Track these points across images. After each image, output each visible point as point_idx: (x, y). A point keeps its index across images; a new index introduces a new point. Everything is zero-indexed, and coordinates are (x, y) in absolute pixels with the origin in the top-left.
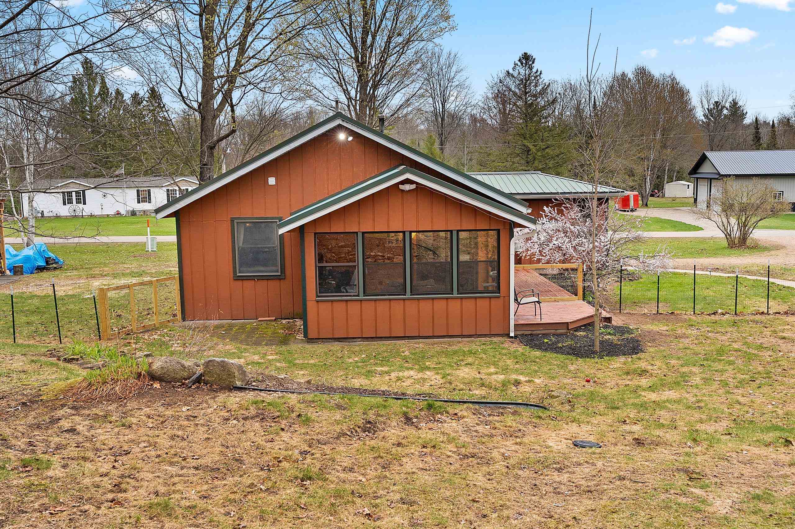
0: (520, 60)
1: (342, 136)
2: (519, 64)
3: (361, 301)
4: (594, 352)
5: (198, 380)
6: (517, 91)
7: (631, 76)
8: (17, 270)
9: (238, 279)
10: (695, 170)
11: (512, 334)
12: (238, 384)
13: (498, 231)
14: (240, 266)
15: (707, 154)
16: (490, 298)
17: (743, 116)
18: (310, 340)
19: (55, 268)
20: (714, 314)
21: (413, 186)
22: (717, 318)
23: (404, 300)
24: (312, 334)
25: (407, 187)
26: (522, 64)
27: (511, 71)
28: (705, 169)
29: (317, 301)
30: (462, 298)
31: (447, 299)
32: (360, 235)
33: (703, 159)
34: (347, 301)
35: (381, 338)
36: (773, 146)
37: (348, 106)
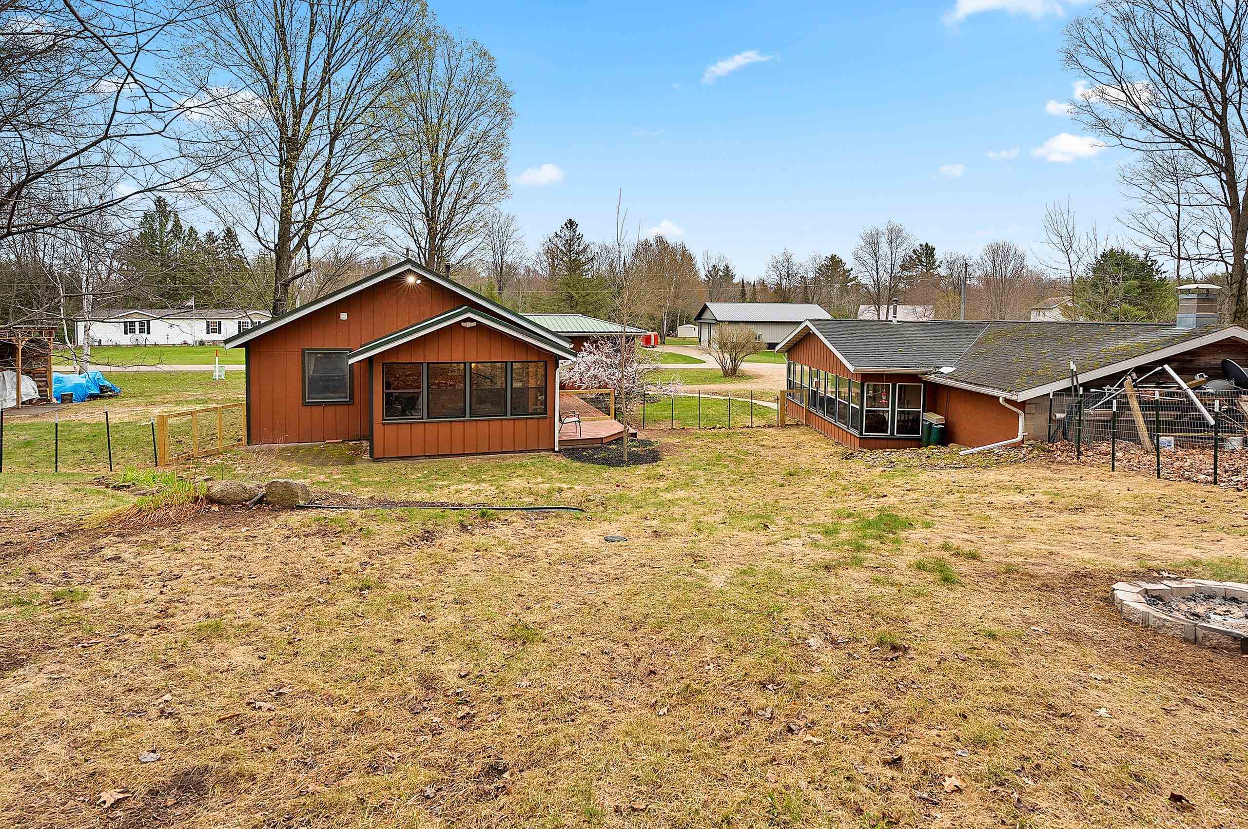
0: (566, 225)
1: (411, 280)
2: (565, 227)
3: (424, 423)
4: (624, 462)
5: (260, 501)
6: (564, 249)
7: (652, 242)
8: (66, 399)
9: (306, 404)
10: (699, 317)
11: (557, 449)
12: (302, 503)
13: (546, 362)
14: (309, 393)
15: (707, 304)
16: (538, 418)
17: (732, 277)
18: (376, 460)
19: (111, 396)
20: (714, 428)
21: (474, 324)
22: (716, 431)
23: (464, 421)
24: (378, 453)
25: (469, 325)
26: (567, 227)
27: (559, 233)
28: (707, 316)
29: (384, 424)
30: (514, 419)
31: (502, 420)
32: (425, 365)
33: (705, 308)
34: (411, 423)
35: (442, 456)
36: (754, 300)
37: (419, 254)
